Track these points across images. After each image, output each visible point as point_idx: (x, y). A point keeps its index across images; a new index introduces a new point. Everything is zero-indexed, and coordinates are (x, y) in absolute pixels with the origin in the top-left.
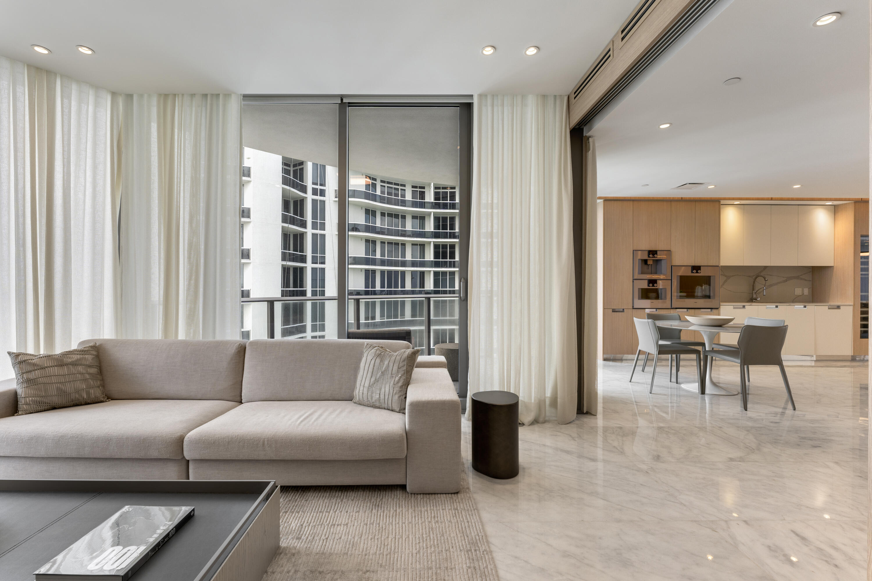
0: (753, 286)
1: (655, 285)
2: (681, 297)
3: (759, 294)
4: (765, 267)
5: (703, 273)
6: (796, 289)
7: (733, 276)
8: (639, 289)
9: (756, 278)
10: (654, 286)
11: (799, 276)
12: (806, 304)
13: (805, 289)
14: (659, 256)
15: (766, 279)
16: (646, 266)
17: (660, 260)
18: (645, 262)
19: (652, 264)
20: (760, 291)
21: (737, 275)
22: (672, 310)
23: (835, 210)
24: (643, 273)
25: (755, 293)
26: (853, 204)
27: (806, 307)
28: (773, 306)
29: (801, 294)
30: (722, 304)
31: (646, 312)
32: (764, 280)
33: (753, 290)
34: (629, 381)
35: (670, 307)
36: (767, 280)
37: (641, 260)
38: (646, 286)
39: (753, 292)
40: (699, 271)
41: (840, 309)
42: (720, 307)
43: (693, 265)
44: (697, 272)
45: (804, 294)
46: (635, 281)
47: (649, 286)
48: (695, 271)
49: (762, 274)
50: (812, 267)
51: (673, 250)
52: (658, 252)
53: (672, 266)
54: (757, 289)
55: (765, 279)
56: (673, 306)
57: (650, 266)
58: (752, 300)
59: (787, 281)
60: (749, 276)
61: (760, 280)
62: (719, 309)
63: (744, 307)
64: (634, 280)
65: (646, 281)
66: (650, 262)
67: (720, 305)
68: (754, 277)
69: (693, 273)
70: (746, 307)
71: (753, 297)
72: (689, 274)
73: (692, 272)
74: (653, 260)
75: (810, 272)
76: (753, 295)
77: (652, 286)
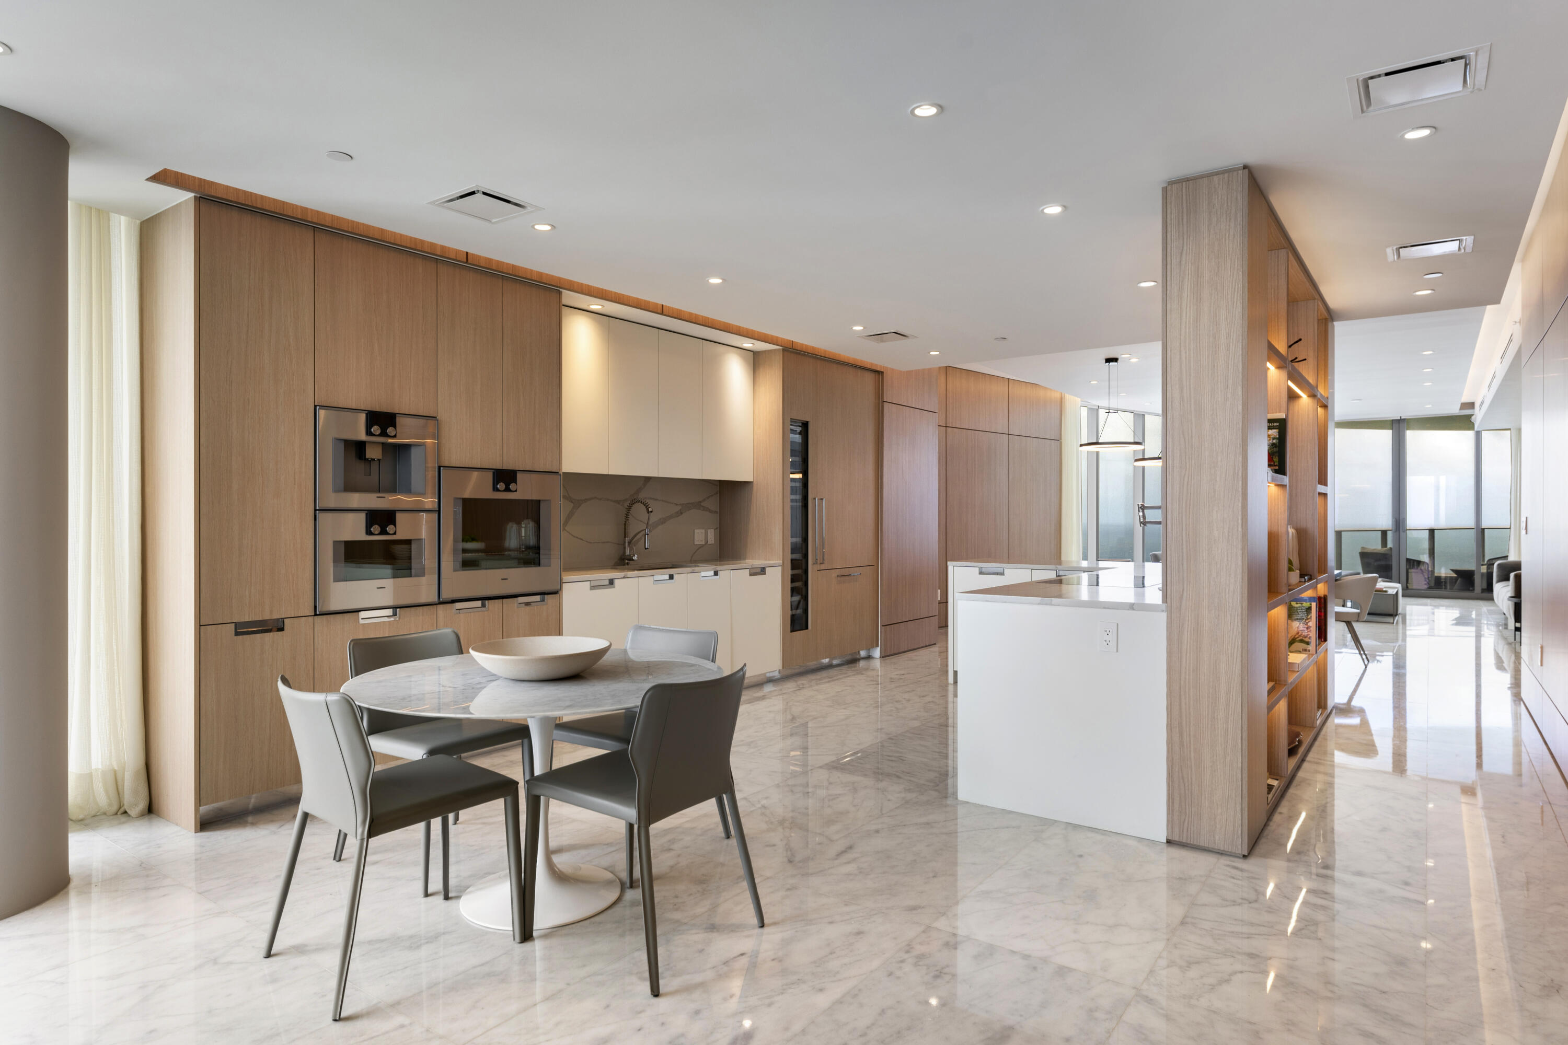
0: (625, 525)
1: (390, 529)
2: (468, 564)
3: (635, 546)
4: (648, 479)
5: (523, 491)
6: (696, 531)
7: (586, 500)
8: (336, 543)
9: (630, 507)
10: (387, 533)
11: (700, 502)
12: (718, 568)
13: (709, 531)
14: (403, 434)
15: (650, 510)
16: (360, 466)
17: (407, 447)
18: (357, 449)
19: (380, 457)
20: (638, 537)
21: (595, 498)
22: (441, 607)
23: (756, 361)
24: (349, 487)
25: (629, 543)
26: (781, 352)
27: (717, 575)
28: (663, 575)
29: (703, 543)
30: (566, 578)
31: (361, 622)
32: (646, 512)
33: (625, 537)
34: (263, 952)
35: (435, 599)
36: (651, 512)
37: (342, 445)
38: (360, 535)
39: (625, 542)
40: (512, 486)
41: (765, 574)
42: (561, 589)
43: (499, 467)
44: (507, 489)
45: (707, 542)
46: (321, 516)
47: (369, 532)
48: (501, 486)
49: (641, 496)
50: (720, 481)
51: (442, 416)
52: (400, 421)
53: (439, 467)
54: (631, 535)
55: (648, 509)
56: (445, 595)
57: (374, 466)
58: (623, 562)
59: (682, 513)
60: (618, 502)
61: (639, 509)
62: (560, 592)
63: (611, 582)
64: (318, 511)
65: (362, 517)
66: (373, 453)
67: (561, 583)
68: (627, 504)
69: (498, 490)
70: (616, 582)
71: (624, 552)
72: (487, 493)
73: (495, 489)
74: (384, 445)
75: (717, 493)
76: (625, 548)
77: (380, 534)
